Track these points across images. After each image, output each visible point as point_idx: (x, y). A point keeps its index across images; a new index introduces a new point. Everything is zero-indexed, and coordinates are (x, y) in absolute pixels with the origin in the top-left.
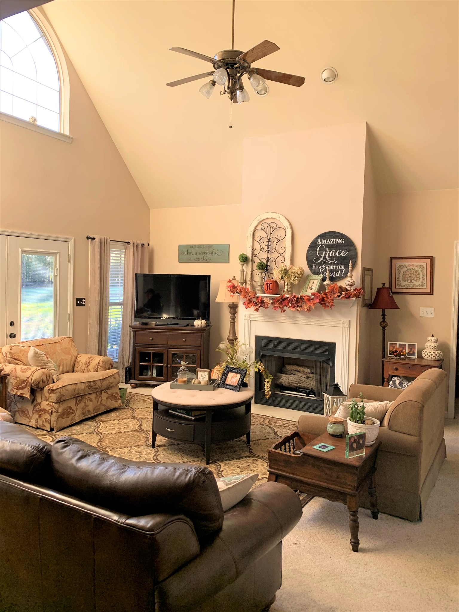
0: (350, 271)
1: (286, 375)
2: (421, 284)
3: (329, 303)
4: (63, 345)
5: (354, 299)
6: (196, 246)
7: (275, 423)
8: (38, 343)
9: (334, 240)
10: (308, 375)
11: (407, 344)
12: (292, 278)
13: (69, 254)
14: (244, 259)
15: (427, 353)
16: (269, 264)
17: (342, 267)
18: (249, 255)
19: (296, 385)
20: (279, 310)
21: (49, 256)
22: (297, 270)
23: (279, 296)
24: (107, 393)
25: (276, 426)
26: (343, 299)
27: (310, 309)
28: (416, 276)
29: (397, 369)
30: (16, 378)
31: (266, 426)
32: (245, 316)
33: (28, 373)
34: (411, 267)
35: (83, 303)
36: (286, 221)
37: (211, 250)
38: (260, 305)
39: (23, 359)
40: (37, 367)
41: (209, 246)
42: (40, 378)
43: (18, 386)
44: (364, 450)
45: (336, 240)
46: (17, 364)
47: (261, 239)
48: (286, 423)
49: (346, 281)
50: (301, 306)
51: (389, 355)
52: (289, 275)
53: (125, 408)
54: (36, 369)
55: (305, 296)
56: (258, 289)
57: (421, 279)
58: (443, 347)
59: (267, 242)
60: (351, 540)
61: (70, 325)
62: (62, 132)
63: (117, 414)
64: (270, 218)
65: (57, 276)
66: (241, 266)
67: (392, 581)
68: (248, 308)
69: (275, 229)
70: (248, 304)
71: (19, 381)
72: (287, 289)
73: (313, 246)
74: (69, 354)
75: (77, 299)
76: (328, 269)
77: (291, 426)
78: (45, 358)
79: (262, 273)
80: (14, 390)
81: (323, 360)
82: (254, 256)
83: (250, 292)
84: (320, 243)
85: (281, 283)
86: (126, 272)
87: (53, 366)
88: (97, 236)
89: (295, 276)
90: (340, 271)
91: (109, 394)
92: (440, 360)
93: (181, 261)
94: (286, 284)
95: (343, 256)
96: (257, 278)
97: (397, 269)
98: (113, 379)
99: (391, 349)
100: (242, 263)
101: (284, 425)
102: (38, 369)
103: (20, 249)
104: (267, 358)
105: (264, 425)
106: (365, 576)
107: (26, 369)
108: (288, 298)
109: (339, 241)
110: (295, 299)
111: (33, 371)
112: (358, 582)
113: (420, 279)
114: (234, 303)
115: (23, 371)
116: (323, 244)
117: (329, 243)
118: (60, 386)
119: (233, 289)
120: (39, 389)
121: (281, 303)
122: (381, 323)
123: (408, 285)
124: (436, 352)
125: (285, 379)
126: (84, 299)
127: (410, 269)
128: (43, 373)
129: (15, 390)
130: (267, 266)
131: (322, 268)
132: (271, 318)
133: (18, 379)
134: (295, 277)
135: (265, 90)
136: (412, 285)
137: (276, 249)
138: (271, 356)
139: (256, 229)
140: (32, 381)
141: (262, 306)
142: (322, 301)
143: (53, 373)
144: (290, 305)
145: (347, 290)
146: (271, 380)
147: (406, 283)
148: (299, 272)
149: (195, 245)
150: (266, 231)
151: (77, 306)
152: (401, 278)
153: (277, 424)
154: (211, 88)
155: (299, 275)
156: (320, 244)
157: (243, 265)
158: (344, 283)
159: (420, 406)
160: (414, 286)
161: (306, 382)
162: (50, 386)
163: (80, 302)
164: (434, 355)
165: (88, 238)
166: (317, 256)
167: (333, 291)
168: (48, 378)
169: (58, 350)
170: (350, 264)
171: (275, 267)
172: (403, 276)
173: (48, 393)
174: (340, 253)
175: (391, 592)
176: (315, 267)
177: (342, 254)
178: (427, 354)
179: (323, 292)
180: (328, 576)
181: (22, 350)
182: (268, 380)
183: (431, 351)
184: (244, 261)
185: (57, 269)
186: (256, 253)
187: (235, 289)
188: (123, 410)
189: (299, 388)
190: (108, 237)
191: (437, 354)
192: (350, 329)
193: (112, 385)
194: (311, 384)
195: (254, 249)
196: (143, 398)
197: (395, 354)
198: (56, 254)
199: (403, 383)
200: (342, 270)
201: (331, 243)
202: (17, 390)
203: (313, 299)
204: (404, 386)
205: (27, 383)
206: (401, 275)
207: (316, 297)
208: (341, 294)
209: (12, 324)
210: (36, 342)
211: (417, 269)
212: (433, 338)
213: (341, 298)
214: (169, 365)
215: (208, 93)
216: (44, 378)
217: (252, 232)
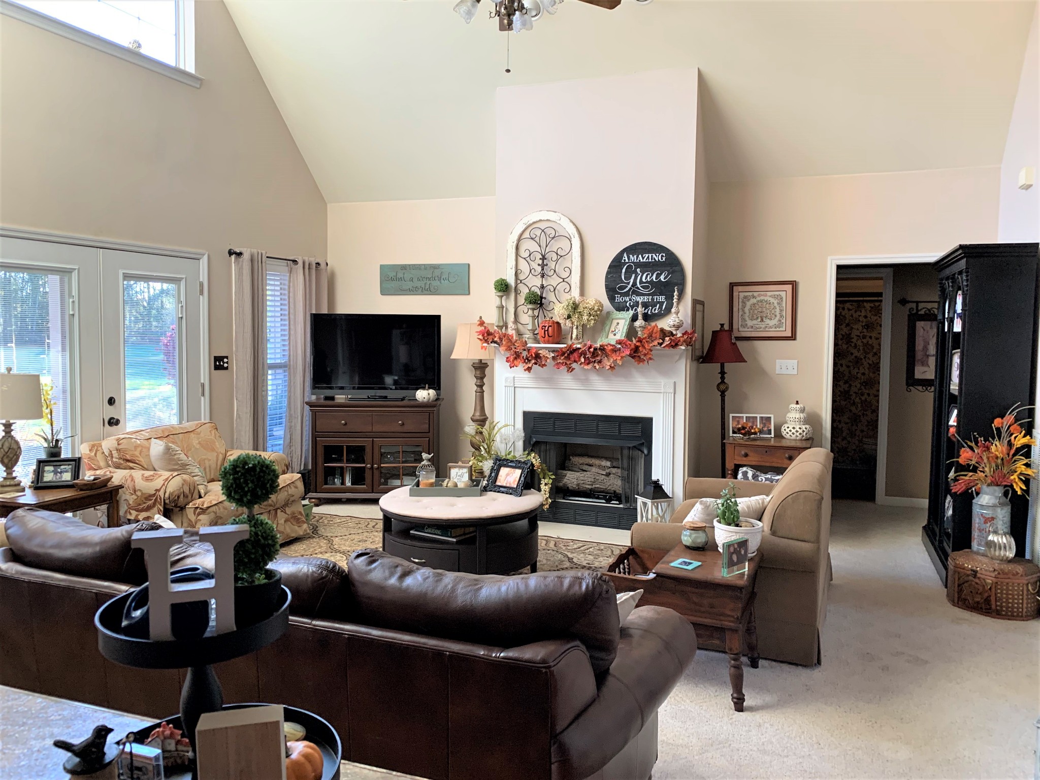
0: (675, 304)
1: (573, 473)
2: (777, 323)
3: (645, 355)
4: (202, 435)
5: (683, 348)
6: (411, 266)
7: (565, 546)
8: (161, 432)
9: (649, 256)
10: (608, 471)
11: (758, 416)
12: (585, 317)
13: (201, 280)
14: (503, 287)
15: (789, 429)
16: (544, 296)
17: (662, 298)
18: (511, 281)
19: (590, 487)
20: (564, 369)
21: (167, 283)
22: (592, 304)
23: (565, 345)
24: (285, 513)
25: (569, 550)
26: (667, 348)
27: (615, 365)
28: (771, 311)
29: (746, 455)
30: (135, 491)
31: (553, 550)
32: (506, 379)
33: (158, 483)
34: (762, 298)
35: (226, 365)
36: (572, 224)
37: (437, 273)
38: (533, 361)
39: (141, 459)
40: (170, 473)
41: (435, 267)
42: (180, 490)
43: (140, 505)
44: (747, 564)
45: (652, 256)
46: (132, 469)
47: (530, 255)
48: (581, 545)
49: (670, 320)
50: (600, 362)
51: (731, 434)
52: (580, 312)
53: (314, 537)
54: (172, 475)
55: (607, 346)
56: (527, 336)
57: (778, 316)
58: (812, 420)
59: (540, 259)
60: (732, 695)
61: (204, 403)
62: (182, 67)
63: (304, 546)
64: (544, 220)
65: (182, 318)
66: (498, 299)
67: (802, 744)
68: (513, 367)
69: (553, 238)
70: (513, 361)
71: (141, 496)
72: (577, 335)
73: (616, 265)
74: (213, 450)
75: (215, 357)
76: (640, 302)
77: (591, 550)
78: (183, 456)
79: (533, 309)
80: (132, 511)
81: (634, 445)
82: (519, 282)
83: (516, 341)
84: (627, 261)
85: (566, 325)
86: (292, 311)
87: (197, 470)
88: (245, 249)
89: (590, 313)
90: (658, 305)
91: (288, 514)
92: (808, 439)
93: (384, 292)
94: (575, 327)
95: (663, 280)
96: (526, 318)
97: (740, 300)
98: (293, 489)
99: (734, 426)
100: (500, 294)
101: (579, 548)
102: (174, 475)
103: (121, 272)
104: (543, 447)
105: (549, 550)
106: (762, 740)
107: (153, 476)
108: (580, 349)
109: (658, 257)
110: (592, 350)
111: (167, 479)
112: (755, 749)
113: (776, 316)
114: (481, 360)
115: (147, 479)
116: (632, 262)
117: (642, 261)
118: (214, 502)
119: (487, 336)
120: (178, 509)
121: (568, 358)
122: (718, 385)
123: (757, 326)
124: (804, 427)
125: (572, 479)
126: (227, 357)
127: (761, 301)
128: (184, 480)
129: (134, 513)
130: (542, 298)
131: (630, 300)
132: (550, 382)
133: (139, 493)
134: (590, 316)
135: (536, 9)
136: (763, 326)
137: (555, 271)
138: (550, 443)
139: (522, 238)
140: (167, 495)
141: (536, 364)
142: (635, 354)
143: (198, 481)
144: (583, 360)
145: (672, 334)
146: (551, 481)
147: (755, 322)
148: (596, 308)
149: (409, 265)
150: (538, 242)
151: (215, 369)
152: (747, 314)
153: (569, 548)
154: (473, 6)
155: (596, 311)
156: (627, 263)
157: (501, 297)
158: (666, 323)
159: (818, 497)
160: (766, 327)
161: (605, 481)
162: (198, 502)
163: (219, 363)
164: (800, 431)
165: (231, 253)
166: (623, 282)
167: (651, 336)
168: (192, 489)
169: (194, 444)
170: (675, 294)
171: (554, 299)
172: (750, 312)
173: (195, 514)
174: (658, 276)
175: (804, 757)
176: (619, 299)
177: (662, 278)
178: (790, 431)
179: (635, 339)
180: (712, 745)
181: (138, 446)
182: (546, 481)
183: (796, 425)
184: (504, 291)
185: (182, 307)
186: (521, 277)
187: (491, 337)
188: (311, 540)
189: (594, 492)
190: (264, 252)
191: (804, 430)
192: (676, 395)
193: (292, 499)
194: (615, 483)
195: (519, 271)
196: (339, 521)
197: (743, 431)
198: (179, 280)
199: (758, 476)
200: (661, 303)
201: (644, 260)
202: (137, 513)
203: (620, 349)
204: (760, 480)
205: (156, 500)
206: (746, 310)
207: (624, 346)
208: (663, 340)
209: (111, 401)
210: (156, 431)
211: (772, 300)
212: (798, 406)
213: (664, 347)
214: (375, 466)
215: (469, 14)
216: (186, 490)
217: (515, 243)
